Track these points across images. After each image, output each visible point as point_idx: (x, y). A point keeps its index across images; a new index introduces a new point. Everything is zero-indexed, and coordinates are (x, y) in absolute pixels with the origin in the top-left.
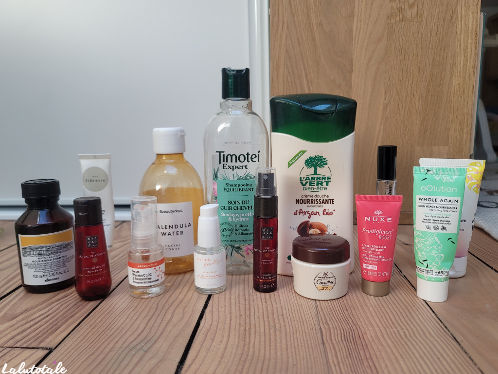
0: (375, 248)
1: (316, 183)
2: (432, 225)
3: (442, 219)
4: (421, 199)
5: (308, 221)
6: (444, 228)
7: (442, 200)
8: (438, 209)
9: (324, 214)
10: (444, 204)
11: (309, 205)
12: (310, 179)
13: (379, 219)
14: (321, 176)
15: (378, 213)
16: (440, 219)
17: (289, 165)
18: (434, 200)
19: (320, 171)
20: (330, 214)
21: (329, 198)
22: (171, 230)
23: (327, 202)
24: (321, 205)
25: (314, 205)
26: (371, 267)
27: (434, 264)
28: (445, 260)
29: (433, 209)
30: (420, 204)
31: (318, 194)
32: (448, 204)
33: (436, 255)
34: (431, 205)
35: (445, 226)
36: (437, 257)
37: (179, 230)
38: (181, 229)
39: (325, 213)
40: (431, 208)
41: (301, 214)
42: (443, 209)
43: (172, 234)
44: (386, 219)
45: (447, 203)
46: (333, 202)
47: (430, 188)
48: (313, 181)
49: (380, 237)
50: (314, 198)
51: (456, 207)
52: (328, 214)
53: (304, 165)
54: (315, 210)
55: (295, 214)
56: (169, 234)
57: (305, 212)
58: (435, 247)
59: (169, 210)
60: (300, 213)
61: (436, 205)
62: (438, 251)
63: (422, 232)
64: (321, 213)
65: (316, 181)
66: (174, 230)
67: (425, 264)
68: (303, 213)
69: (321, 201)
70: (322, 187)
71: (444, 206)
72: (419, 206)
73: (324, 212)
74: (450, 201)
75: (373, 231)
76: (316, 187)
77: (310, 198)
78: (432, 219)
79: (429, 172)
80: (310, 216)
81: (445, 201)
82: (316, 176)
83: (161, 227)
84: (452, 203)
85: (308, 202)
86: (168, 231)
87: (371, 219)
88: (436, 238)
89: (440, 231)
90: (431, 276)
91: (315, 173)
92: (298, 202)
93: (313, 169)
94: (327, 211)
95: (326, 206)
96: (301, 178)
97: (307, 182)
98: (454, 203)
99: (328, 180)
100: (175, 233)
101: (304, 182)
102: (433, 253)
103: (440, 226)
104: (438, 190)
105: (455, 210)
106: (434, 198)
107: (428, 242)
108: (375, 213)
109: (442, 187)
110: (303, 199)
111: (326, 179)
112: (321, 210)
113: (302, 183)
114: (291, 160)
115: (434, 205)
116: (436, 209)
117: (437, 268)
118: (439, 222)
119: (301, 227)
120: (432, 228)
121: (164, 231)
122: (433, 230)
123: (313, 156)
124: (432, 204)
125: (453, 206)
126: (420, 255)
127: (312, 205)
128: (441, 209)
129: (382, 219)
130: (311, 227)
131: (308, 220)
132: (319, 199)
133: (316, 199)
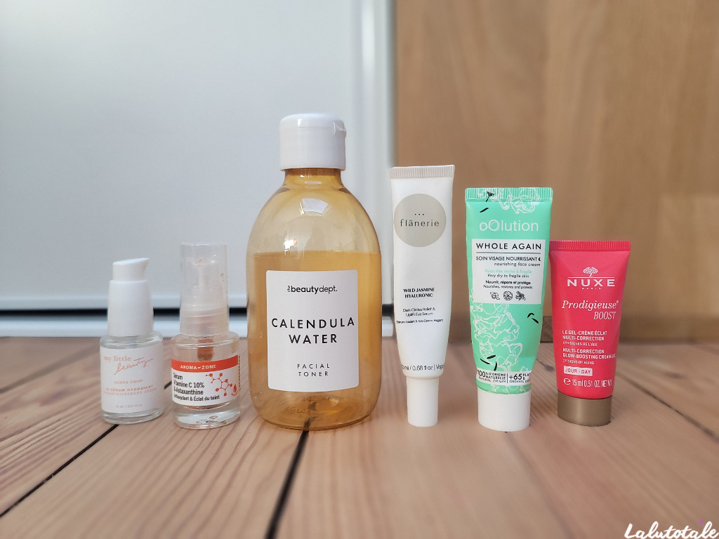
2: (500, 292)
3: (517, 279)
4: (479, 246)
6: (521, 296)
7: (515, 246)
8: (510, 262)
10: (518, 253)
16: (513, 280)
18: (502, 246)
27: (507, 362)
28: (525, 354)
29: (502, 262)
30: (479, 255)
32: (526, 253)
33: (509, 346)
34: (498, 255)
35: (522, 291)
36: (512, 347)
40: (497, 261)
42: (517, 262)
45: (525, 250)
47: (494, 226)
51: (538, 256)
56: (307, 340)
58: (507, 331)
61: (505, 256)
62: (512, 337)
63: (485, 306)
67: (492, 362)
71: (520, 255)
72: (478, 258)
74: (528, 246)
78: (500, 280)
79: (491, 198)
81: (521, 247)
84: (532, 251)
88: (509, 314)
89: (514, 301)
90: (503, 384)
98: (535, 251)
102: (505, 342)
103: (514, 292)
104: (508, 228)
105: (538, 262)
106: (502, 242)
107: (495, 323)
109: (515, 224)
115: (502, 255)
116: (506, 262)
117: (513, 369)
118: (513, 285)
120: (501, 296)
122: (502, 301)
124: (499, 252)
125: (533, 256)
126: (481, 348)
128: (514, 262)
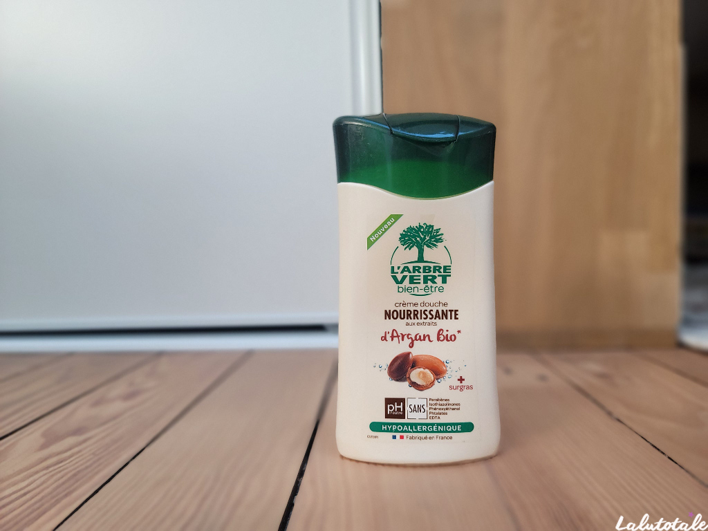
1: (422, 278)
5: (409, 353)
9: (438, 339)
11: (409, 320)
12: (411, 270)
14: (432, 265)
17: (370, 244)
19: (429, 254)
20: (451, 339)
21: (449, 308)
23: (445, 315)
24: (433, 320)
25: (420, 321)
31: (427, 299)
39: (442, 338)
41: (396, 339)
46: (456, 315)
48: (417, 273)
50: (419, 308)
52: (446, 338)
53: (399, 244)
54: (422, 330)
55: (384, 338)
57: (403, 336)
60: (392, 337)
64: (434, 337)
65: (422, 274)
68: (398, 336)
69: (434, 313)
70: (434, 285)
73: (439, 334)
76: (422, 286)
77: (412, 309)
80: (412, 343)
82: (422, 265)
85: (409, 316)
91: (421, 259)
92: (388, 315)
93: (415, 250)
94: (445, 333)
95: (442, 324)
96: (393, 268)
97: (404, 277)
99: (445, 272)
101: (399, 277)
110: (398, 310)
111: (442, 270)
112: (432, 331)
113: (395, 278)
114: (373, 234)
119: (399, 361)
123: (415, 224)
127: (416, 321)
130: (414, 365)
131: (407, 350)
132: (429, 309)
133: (423, 309)
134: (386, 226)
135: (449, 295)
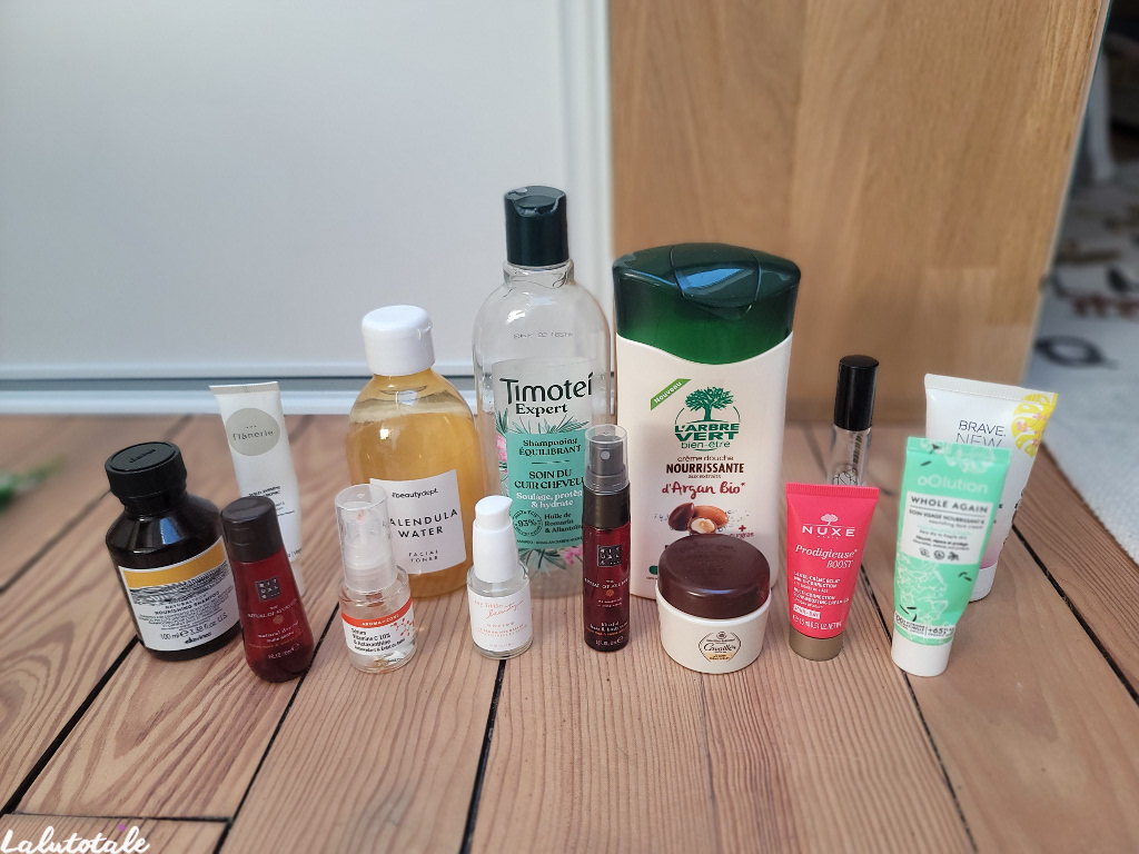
0: (818, 582)
1: (707, 435)
2: (931, 550)
3: (953, 540)
4: (915, 500)
5: (691, 504)
6: (954, 556)
7: (956, 506)
8: (947, 521)
9: (722, 491)
10: (959, 513)
11: (692, 474)
12: (697, 428)
13: (830, 531)
14: (719, 423)
15: (830, 518)
16: (947, 540)
17: (653, 405)
18: (941, 504)
19: (716, 414)
20: (734, 491)
21: (733, 462)
22: (418, 528)
23: (729, 468)
24: (717, 473)
25: (702, 473)
26: (807, 613)
27: (928, 617)
28: (950, 609)
29: (938, 520)
30: (913, 509)
31: (710, 454)
32: (968, 515)
33: (933, 603)
34: (935, 513)
35: (956, 552)
36: (935, 605)
37: (434, 525)
38: (438, 524)
39: (725, 490)
40: (932, 519)
41: (677, 491)
42: (955, 523)
43: (420, 534)
44: (843, 532)
45: (966, 512)
46: (741, 468)
47: (935, 481)
48: (702, 431)
49: (831, 564)
50: (702, 462)
51: (981, 519)
52: (729, 490)
53: (685, 406)
54: (705, 483)
55: (665, 491)
56: (415, 534)
57: (685, 488)
58: (933, 588)
59: (411, 493)
60: (674, 489)
61: (943, 514)
62: (937, 594)
63: (912, 559)
64: (717, 489)
65: (708, 432)
66: (424, 526)
67: (912, 613)
68: (680, 488)
69: (718, 467)
70: (720, 441)
71: (959, 516)
72: (911, 512)
73: (722, 486)
74: (972, 508)
75: (818, 553)
76: (707, 442)
77: (695, 462)
78: (933, 538)
79: (936, 451)
80: (695, 494)
81: (963, 507)
82: (708, 423)
83: (396, 522)
84: (975, 513)
85: (692, 469)
86: (411, 529)
87: (815, 530)
88: (937, 574)
89: (946, 561)
91: (707, 418)
92: (670, 469)
93: (702, 411)
94: (728, 486)
95: (726, 476)
96: (677, 428)
97: (689, 435)
98: (979, 513)
99: (733, 430)
100: (427, 532)
101: (684, 435)
102: (929, 599)
103: (947, 552)
104: (952, 484)
105: (980, 524)
106: (942, 499)
107: (920, 578)
108: (823, 518)
109: (960, 482)
110: (681, 463)
111: (729, 428)
112: (716, 484)
113: (679, 436)
114: (658, 396)
115: (939, 513)
116: (942, 520)
117: (933, 624)
118: (947, 545)
119: (678, 514)
120: (931, 554)
121: (404, 529)
122: (932, 559)
123: (703, 388)
124: (935, 510)
125: (976, 518)
126: (903, 597)
127: (699, 473)
128: (952, 522)
129: (836, 532)
130: (696, 514)
131: (691, 501)
132: (713, 462)
133: (707, 462)
134: (672, 390)
135: (735, 450)
